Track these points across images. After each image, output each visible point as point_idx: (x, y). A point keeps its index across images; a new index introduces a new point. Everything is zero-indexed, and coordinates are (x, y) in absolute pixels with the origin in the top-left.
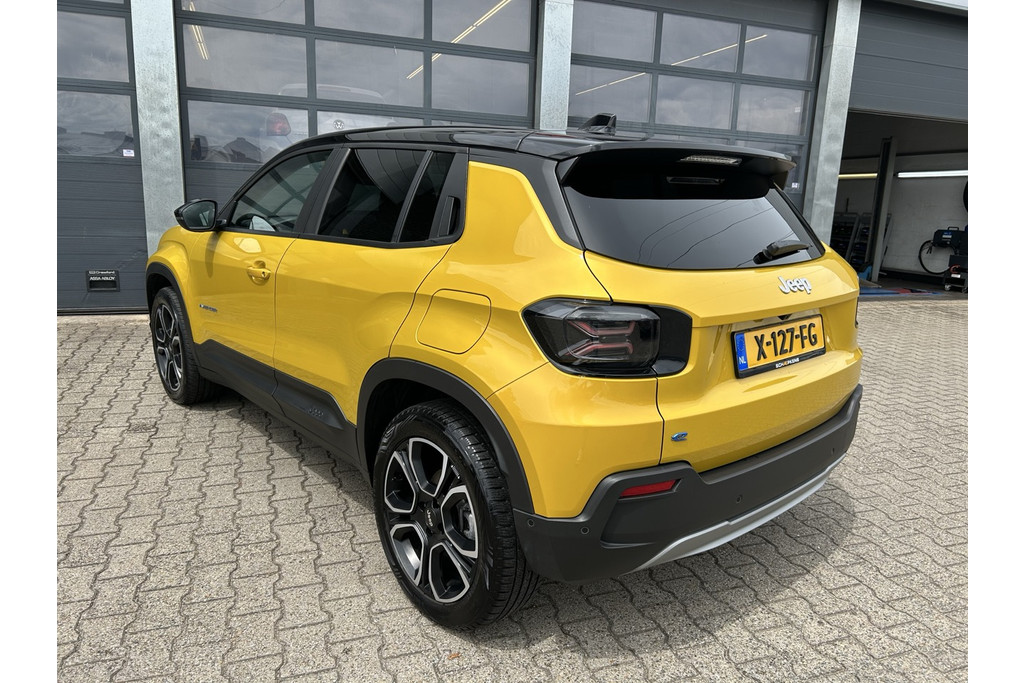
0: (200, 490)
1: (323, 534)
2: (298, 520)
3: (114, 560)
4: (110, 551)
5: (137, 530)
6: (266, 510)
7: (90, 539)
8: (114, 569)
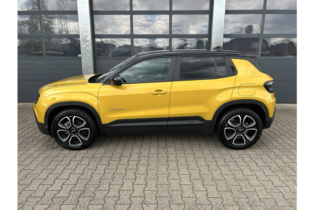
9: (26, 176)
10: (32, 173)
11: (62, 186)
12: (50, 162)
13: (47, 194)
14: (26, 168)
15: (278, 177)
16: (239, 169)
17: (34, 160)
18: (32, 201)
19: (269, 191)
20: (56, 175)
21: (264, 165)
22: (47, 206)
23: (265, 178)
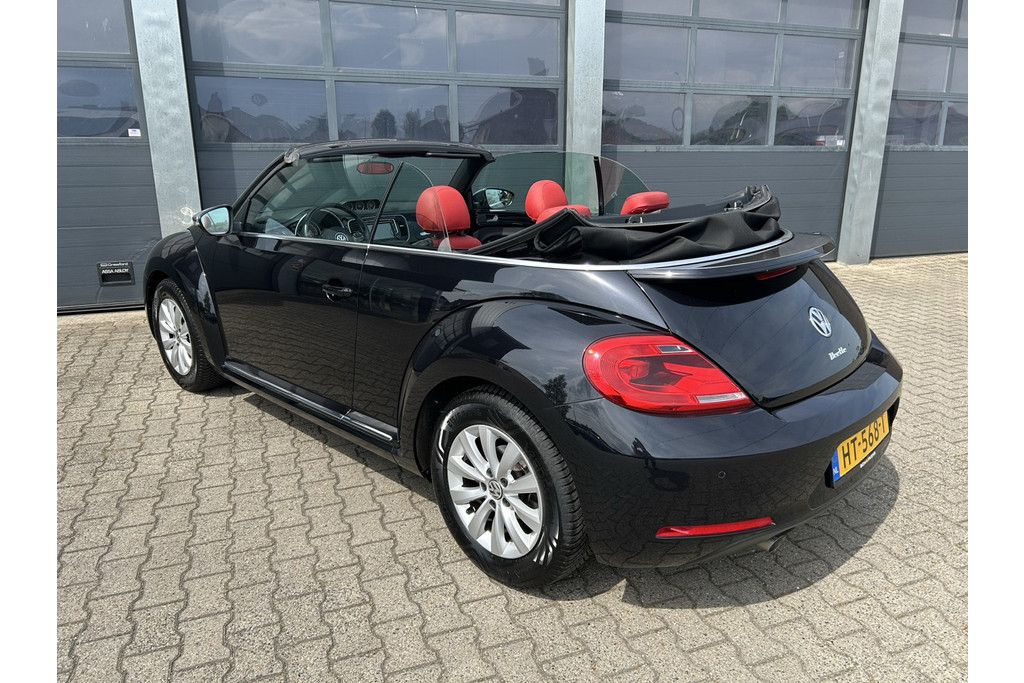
0: (268, 535)
1: (421, 591)
2: (388, 572)
3: (189, 641)
4: (182, 629)
5: (206, 596)
6: (349, 559)
7: (155, 612)
8: (191, 655)
9: (228, 529)
10: (239, 516)
11: (384, 528)
12: (265, 482)
13: (364, 553)
14: (199, 510)
17: (198, 487)
18: (338, 579)
20: (329, 508)
22: (402, 579)
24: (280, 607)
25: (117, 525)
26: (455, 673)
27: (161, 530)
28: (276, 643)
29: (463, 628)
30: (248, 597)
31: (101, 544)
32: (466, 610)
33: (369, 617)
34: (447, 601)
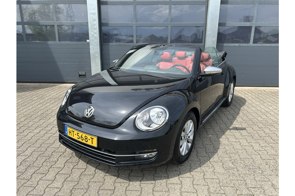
15: (259, 144)
16: (226, 137)
18: (56, 155)
19: (250, 153)
21: (248, 134)
22: (68, 158)
23: (247, 144)
24: (38, 158)
25: (31, 132)
26: (53, 184)
27: (37, 135)
28: (29, 166)
29: (68, 174)
30: (36, 154)
31: (25, 135)
32: (73, 170)
33: (52, 166)
34: (72, 167)
